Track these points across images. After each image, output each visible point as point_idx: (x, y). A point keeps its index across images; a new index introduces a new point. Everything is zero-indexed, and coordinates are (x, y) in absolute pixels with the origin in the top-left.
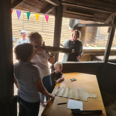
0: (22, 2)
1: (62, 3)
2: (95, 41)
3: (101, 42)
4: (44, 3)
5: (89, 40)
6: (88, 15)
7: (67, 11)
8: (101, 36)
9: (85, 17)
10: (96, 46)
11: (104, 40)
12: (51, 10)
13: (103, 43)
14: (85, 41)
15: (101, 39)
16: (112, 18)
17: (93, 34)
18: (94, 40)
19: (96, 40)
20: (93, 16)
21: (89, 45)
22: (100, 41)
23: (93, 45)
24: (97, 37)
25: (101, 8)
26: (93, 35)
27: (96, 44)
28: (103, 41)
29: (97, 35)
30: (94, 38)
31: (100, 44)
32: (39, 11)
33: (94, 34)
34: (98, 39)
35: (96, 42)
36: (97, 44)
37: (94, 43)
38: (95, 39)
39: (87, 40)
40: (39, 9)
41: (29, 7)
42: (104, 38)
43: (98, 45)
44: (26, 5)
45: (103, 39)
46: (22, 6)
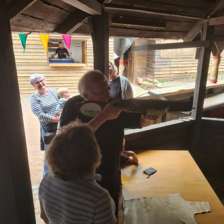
0: (18, 14)
1: (106, 8)
2: (153, 72)
3: (165, 73)
4: (64, 11)
5: (143, 70)
6: (155, 28)
7: (113, 24)
8: (164, 60)
9: (149, 32)
10: (157, 81)
11: (169, 66)
12: (79, 25)
13: (169, 73)
14: (135, 73)
15: (165, 66)
16: (202, 30)
17: (148, 58)
18: (151, 69)
19: (155, 70)
20: (165, 28)
21: (144, 80)
22: (162, 69)
23: (151, 80)
24: (155, 63)
25: (181, 10)
26: (147, 61)
27: (155, 76)
28: (168, 69)
29: (156, 60)
30: (151, 65)
31: (163, 76)
32: (52, 29)
33: (151, 58)
34: (158, 67)
35: (156, 73)
36: (157, 76)
37: (152, 76)
38: (153, 68)
39: (139, 70)
40: (53, 25)
41: (32, 23)
42: (168, 63)
43: (160, 79)
44: (25, 18)
45: (167, 66)
46: (15, 23)
